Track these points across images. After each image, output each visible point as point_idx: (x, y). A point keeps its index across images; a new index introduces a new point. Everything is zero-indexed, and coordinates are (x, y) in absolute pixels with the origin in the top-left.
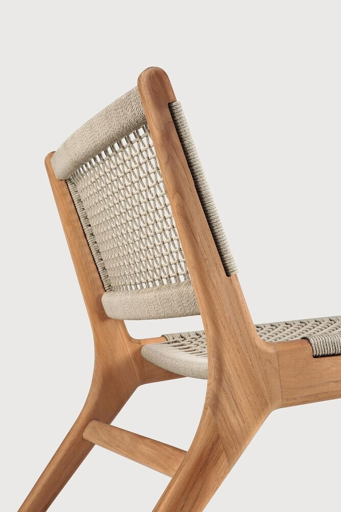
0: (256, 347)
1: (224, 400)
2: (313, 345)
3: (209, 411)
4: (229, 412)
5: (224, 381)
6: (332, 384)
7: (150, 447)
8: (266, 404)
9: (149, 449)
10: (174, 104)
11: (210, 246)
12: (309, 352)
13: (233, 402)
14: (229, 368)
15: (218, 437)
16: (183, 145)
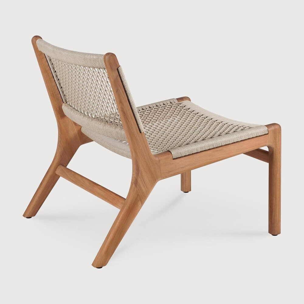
0: (151, 159)
1: (139, 181)
2: (173, 155)
3: (134, 186)
4: (142, 185)
5: (140, 174)
6: (180, 169)
7: (101, 190)
8: (155, 180)
9: (102, 192)
10: (119, 68)
11: (134, 123)
12: (171, 158)
13: (143, 181)
14: (141, 168)
15: (138, 195)
16: (123, 84)
